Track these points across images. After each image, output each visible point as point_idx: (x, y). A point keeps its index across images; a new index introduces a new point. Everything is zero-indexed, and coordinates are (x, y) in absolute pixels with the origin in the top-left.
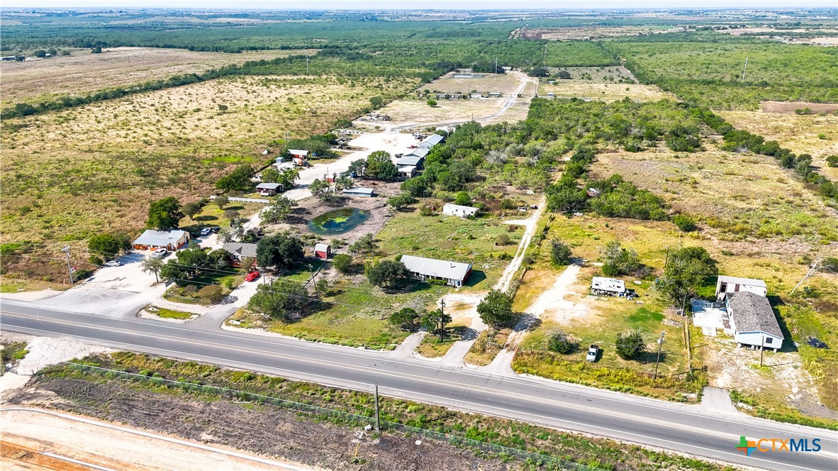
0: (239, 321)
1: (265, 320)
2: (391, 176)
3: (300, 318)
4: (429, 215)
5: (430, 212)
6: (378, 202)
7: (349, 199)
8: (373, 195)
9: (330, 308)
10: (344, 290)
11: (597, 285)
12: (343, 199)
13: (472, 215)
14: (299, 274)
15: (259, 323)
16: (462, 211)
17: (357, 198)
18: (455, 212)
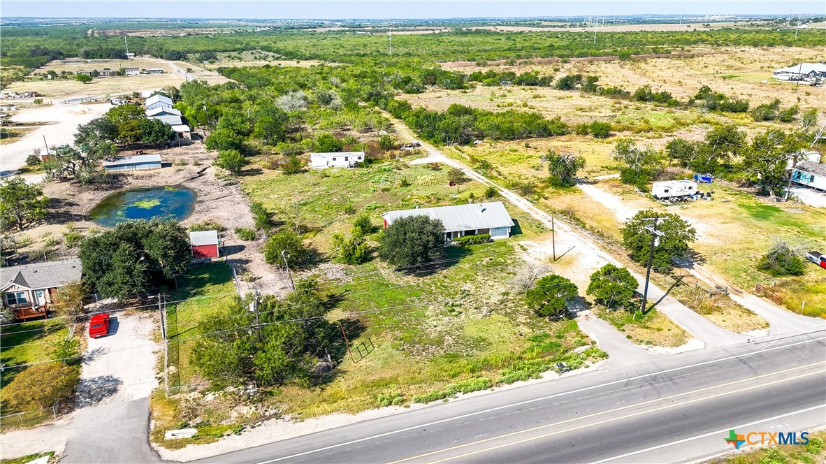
0: (186, 426)
1: (250, 399)
2: (166, 137)
3: (334, 366)
4: (296, 172)
5: (294, 169)
6: (181, 173)
7: (123, 175)
8: (164, 165)
9: (364, 329)
10: (337, 292)
11: (666, 191)
12: (116, 177)
13: (362, 161)
14: (202, 293)
15: (247, 410)
16: (341, 161)
17: (137, 171)
18: (332, 163)
